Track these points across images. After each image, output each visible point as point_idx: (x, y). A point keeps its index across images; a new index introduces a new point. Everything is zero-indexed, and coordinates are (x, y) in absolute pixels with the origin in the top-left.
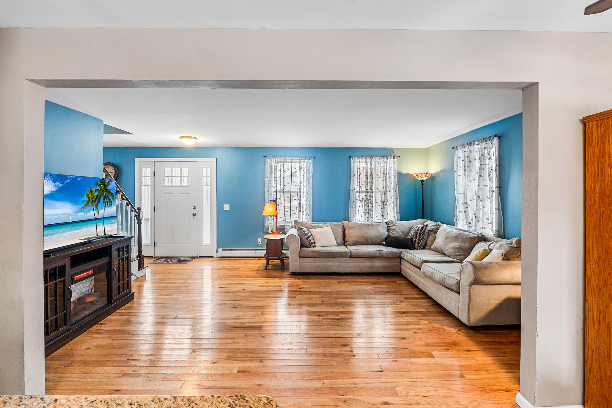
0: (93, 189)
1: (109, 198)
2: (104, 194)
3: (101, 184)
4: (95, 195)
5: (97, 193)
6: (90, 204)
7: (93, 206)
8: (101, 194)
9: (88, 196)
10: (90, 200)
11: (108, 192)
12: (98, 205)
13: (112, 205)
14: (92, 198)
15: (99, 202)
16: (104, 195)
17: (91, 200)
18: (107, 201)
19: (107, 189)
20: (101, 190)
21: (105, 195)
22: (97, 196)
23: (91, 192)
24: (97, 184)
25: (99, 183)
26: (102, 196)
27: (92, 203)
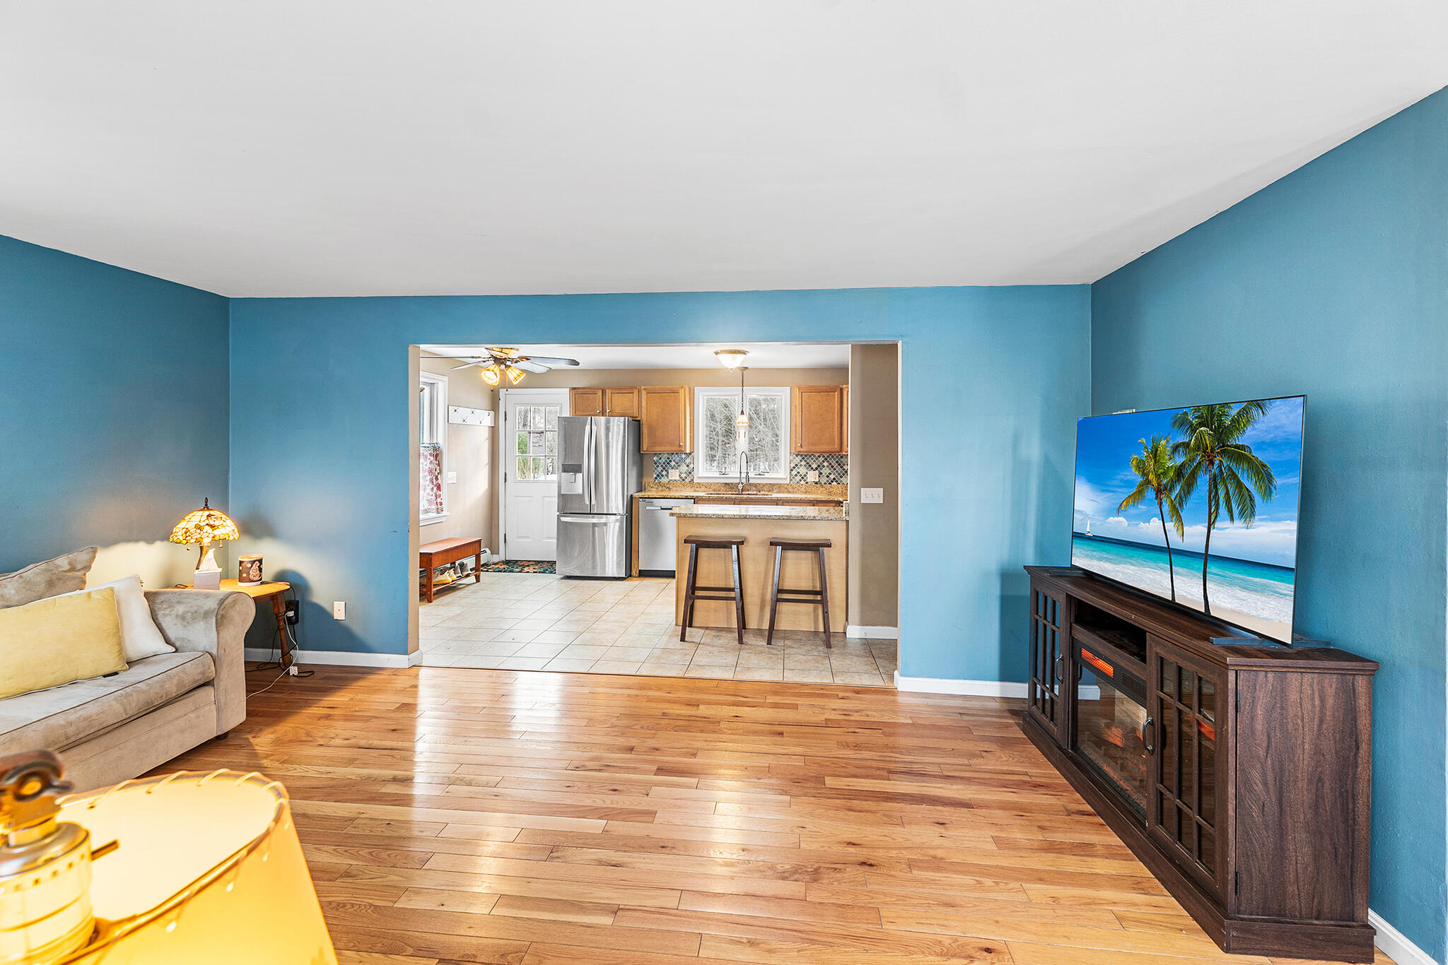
0: (1163, 442)
1: (1239, 485)
2: (1212, 463)
3: (1201, 424)
4: (1170, 464)
5: (1180, 459)
6: (1150, 494)
7: (1161, 504)
8: (1200, 463)
9: (1141, 467)
10: (1148, 482)
11: (1240, 455)
12: (1181, 505)
13: (1253, 514)
14: (1158, 476)
15: (1189, 492)
16: (1215, 470)
17: (1155, 483)
18: (1227, 493)
19: (1232, 442)
20: (1197, 448)
21: (1220, 467)
22: (1179, 472)
23: (1155, 453)
24: (1182, 422)
25: (1190, 418)
26: (1201, 473)
27: (1159, 492)
